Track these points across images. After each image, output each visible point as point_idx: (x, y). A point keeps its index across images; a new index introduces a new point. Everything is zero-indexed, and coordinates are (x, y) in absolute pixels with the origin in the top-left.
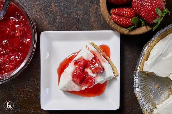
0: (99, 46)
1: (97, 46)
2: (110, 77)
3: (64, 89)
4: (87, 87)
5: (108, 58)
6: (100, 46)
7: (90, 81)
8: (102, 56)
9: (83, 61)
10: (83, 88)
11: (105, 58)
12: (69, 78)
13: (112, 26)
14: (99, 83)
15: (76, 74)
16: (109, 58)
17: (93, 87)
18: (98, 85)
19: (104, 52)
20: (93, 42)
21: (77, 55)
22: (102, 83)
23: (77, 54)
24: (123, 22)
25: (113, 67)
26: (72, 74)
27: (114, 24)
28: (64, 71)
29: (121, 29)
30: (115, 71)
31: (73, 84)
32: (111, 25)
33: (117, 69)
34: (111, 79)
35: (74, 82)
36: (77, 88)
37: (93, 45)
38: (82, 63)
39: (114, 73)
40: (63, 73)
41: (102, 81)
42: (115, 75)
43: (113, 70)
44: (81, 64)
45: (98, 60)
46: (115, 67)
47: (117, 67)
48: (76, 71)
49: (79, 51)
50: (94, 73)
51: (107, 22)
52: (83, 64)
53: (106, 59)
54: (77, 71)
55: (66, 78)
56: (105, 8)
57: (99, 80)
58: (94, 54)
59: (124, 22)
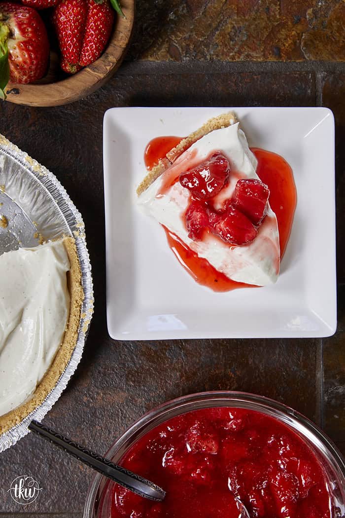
0: (148, 170)
1: (147, 177)
2: (239, 135)
3: (274, 270)
4: (268, 202)
5: (182, 143)
6: (149, 167)
7: (251, 194)
8: (178, 160)
9: (192, 212)
10: (271, 214)
11: (184, 151)
12: (241, 255)
13: (113, 63)
14: (256, 168)
15: (229, 235)
16: (184, 140)
17: (267, 187)
18: (261, 171)
19: (167, 155)
20: (137, 187)
21: (174, 234)
22: (257, 162)
23: (171, 233)
24: (99, 26)
25: (210, 130)
26: (230, 247)
27: (107, 57)
28: (221, 271)
29: (121, 35)
30: (221, 121)
31: (258, 242)
32: (111, 64)
33: (215, 117)
34: (244, 133)
35: (252, 239)
36: (270, 233)
37: (144, 186)
38: (197, 215)
39: (226, 125)
40: (228, 276)
41: (251, 160)
42: (232, 121)
43: (218, 128)
44: (201, 218)
45: (188, 170)
46: (211, 121)
47: (211, 118)
48: (221, 233)
49: (163, 230)
50: (227, 184)
51: (102, 76)
52: (200, 212)
53: (186, 148)
54: (221, 230)
55: (241, 264)
56: (63, 86)
57: (247, 167)
58: (173, 184)
59: (99, 23)
